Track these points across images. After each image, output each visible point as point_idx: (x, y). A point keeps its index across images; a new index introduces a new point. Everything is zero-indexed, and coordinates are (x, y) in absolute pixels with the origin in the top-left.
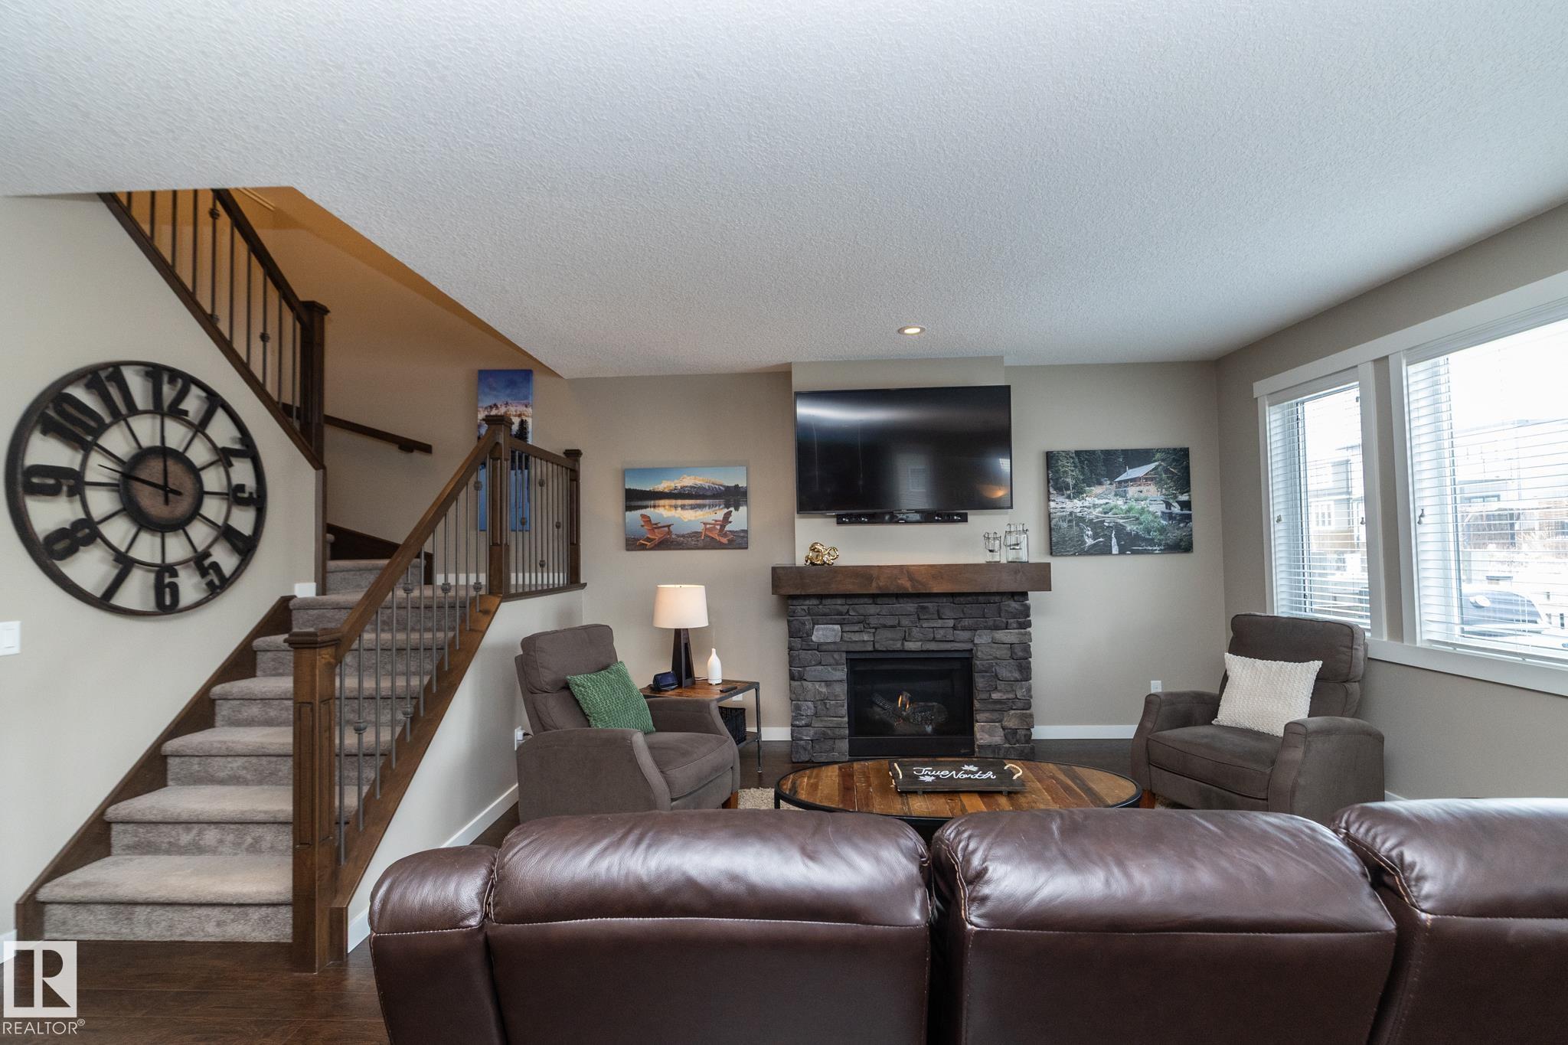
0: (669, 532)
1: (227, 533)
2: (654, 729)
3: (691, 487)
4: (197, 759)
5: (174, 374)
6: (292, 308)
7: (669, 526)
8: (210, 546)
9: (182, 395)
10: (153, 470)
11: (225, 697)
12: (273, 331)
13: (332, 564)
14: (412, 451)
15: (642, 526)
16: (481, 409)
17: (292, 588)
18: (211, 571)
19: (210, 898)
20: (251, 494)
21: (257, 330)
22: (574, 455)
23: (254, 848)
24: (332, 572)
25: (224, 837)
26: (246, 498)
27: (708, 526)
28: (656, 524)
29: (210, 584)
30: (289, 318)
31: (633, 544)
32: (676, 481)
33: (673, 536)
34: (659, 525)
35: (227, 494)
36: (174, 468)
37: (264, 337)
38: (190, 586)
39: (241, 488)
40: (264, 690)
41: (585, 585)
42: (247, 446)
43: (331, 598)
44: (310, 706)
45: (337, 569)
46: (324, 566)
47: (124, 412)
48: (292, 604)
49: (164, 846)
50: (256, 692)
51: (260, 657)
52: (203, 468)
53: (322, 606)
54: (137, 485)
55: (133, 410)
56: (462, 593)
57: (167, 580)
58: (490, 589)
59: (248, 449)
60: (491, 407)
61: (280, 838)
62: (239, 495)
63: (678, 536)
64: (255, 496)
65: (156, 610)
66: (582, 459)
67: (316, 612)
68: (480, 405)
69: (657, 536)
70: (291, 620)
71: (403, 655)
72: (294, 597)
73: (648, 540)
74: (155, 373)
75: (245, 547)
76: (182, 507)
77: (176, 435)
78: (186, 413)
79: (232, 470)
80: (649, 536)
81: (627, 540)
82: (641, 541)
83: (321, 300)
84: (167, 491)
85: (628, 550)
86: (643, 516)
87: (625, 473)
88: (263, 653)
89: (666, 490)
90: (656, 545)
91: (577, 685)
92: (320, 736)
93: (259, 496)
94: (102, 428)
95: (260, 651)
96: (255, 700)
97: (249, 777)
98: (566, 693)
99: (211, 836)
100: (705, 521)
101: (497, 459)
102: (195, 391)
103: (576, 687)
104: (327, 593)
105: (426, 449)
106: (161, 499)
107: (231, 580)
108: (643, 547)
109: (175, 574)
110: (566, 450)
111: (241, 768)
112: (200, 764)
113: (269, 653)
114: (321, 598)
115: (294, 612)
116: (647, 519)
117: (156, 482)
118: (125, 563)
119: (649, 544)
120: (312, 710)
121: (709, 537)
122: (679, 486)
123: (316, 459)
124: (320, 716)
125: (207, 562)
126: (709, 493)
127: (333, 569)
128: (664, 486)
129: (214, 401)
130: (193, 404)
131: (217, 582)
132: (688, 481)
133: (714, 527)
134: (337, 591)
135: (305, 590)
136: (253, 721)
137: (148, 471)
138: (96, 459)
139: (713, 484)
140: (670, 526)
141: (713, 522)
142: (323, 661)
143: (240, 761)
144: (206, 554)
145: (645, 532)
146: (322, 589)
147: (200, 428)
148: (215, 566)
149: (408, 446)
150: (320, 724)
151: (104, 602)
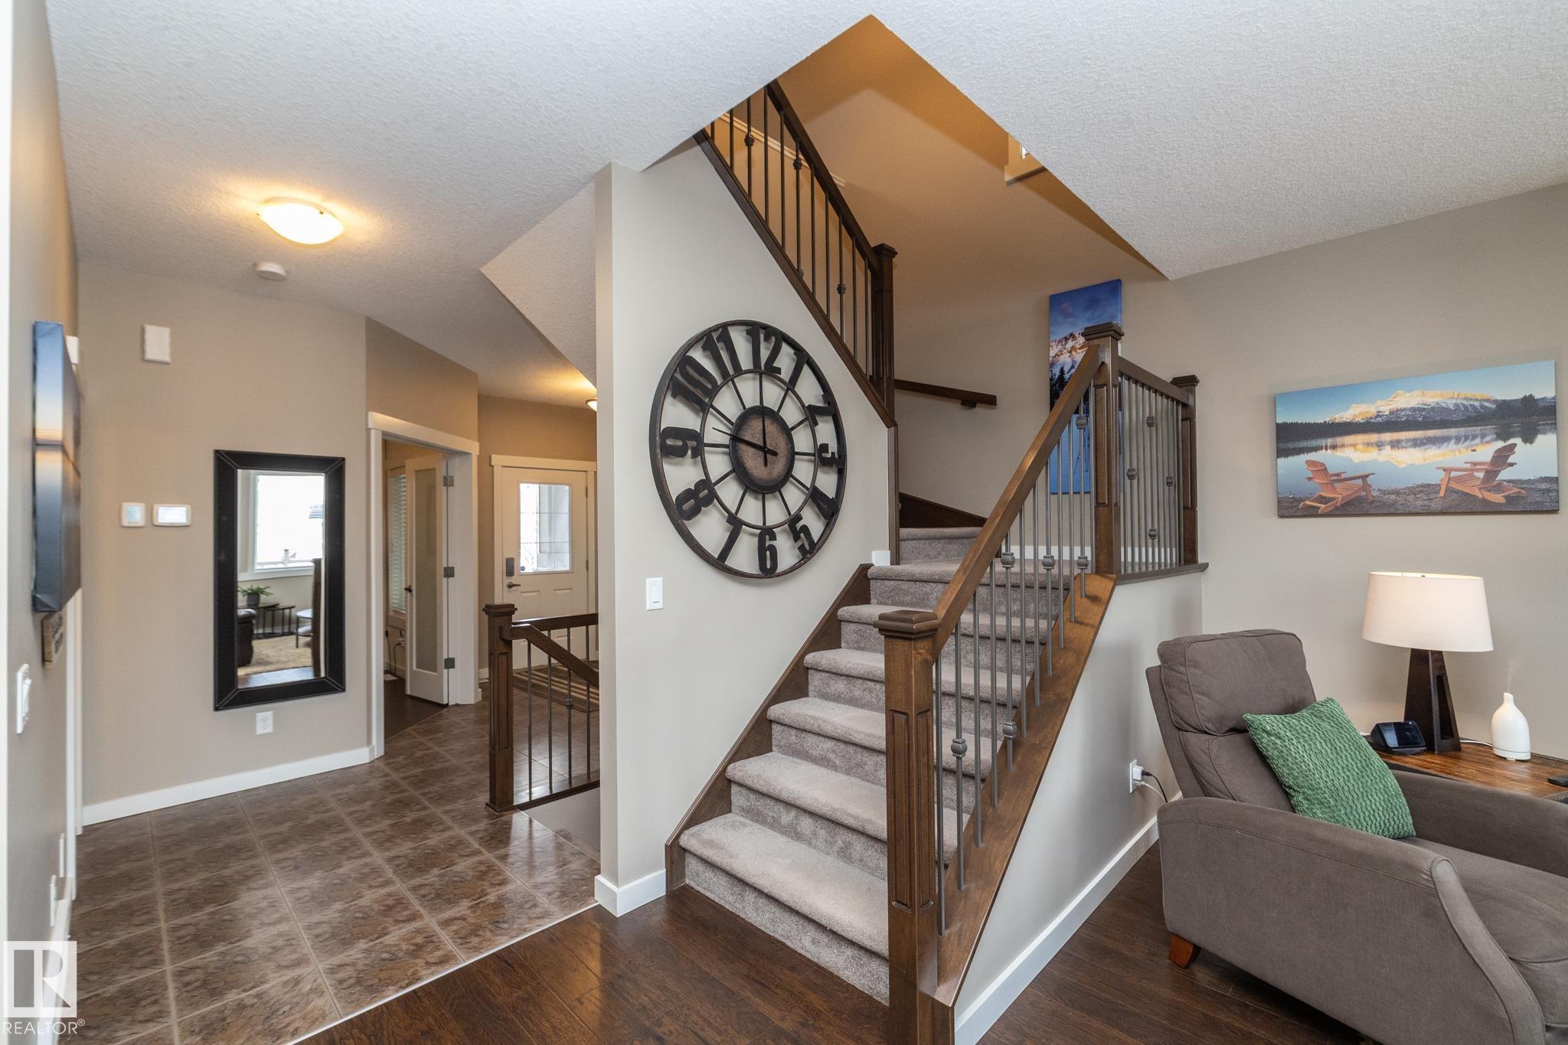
0: (1366, 487)
1: (815, 496)
2: (1415, 833)
3: (1413, 410)
4: (794, 731)
5: (770, 331)
6: (864, 255)
7: (1364, 477)
8: (800, 509)
9: (775, 353)
10: (753, 432)
11: (815, 667)
12: (848, 283)
13: (905, 532)
14: (974, 406)
15: (1310, 479)
16: (1054, 344)
17: (870, 557)
18: (802, 535)
19: (805, 910)
20: (833, 453)
21: (834, 283)
22: (1188, 382)
23: (844, 854)
24: (904, 540)
25: (817, 830)
26: (828, 458)
27: (1454, 474)
28: (1337, 475)
29: (802, 548)
30: (861, 263)
31: (1291, 507)
32: (1379, 403)
33: (1375, 493)
34: (1344, 476)
35: (813, 455)
36: (772, 428)
37: (841, 289)
38: (786, 552)
39: (824, 448)
40: (849, 665)
41: (1206, 566)
42: (829, 403)
43: (904, 568)
44: (905, 717)
45: (910, 537)
46: (897, 533)
47: (731, 373)
48: (870, 571)
49: (769, 819)
50: (841, 667)
51: (845, 627)
52: (793, 428)
53: (897, 578)
54: (743, 447)
55: (739, 371)
56: (1066, 572)
57: (768, 543)
58: (1097, 567)
59: (829, 409)
60: (1066, 339)
61: (870, 853)
62: (823, 455)
63: (1384, 492)
64: (836, 456)
65: (760, 573)
66: (1197, 389)
67: (892, 583)
68: (1052, 339)
69: (1340, 494)
70: (869, 590)
71: (987, 644)
72: (872, 565)
73: (1322, 500)
74: (756, 330)
75: (829, 508)
76: (778, 467)
77: (772, 394)
78: (778, 370)
79: (817, 428)
80: (1323, 494)
81: (1280, 501)
82: (1308, 503)
83: (890, 243)
84: (766, 452)
85: (1282, 516)
86: (1311, 463)
87: (1274, 401)
88: (846, 623)
89: (1359, 419)
90: (1337, 508)
91: (1264, 731)
92: (918, 761)
93: (840, 457)
94: (716, 390)
95: (845, 621)
96: (841, 675)
97: (838, 762)
98: (1237, 738)
99: (806, 824)
100: (1447, 465)
101: (1102, 386)
102: (786, 350)
103: (1265, 735)
104: (901, 562)
105: (990, 401)
106: (761, 460)
107: (819, 544)
108: (1312, 513)
109: (773, 537)
110: (1174, 379)
111: (830, 750)
112: (796, 736)
113: (852, 625)
114: (895, 567)
115: (872, 581)
116: (1320, 469)
117: (756, 443)
118: (735, 524)
119: (1323, 506)
120: (907, 722)
121: (1457, 492)
122: (1386, 409)
123: (888, 417)
124: (917, 733)
125: (799, 525)
126: (1455, 417)
127: (905, 537)
128: (1354, 412)
129: (803, 358)
130: (785, 361)
131: (807, 547)
132: (1406, 400)
133: (1472, 475)
134: (909, 561)
135: (881, 559)
136: (840, 697)
137: (750, 431)
138: (712, 422)
139: (1466, 399)
140: (1367, 476)
141: (1468, 466)
142: (920, 658)
143: (830, 744)
144: (798, 518)
145: (1318, 488)
146: (896, 559)
147: (790, 386)
148: (805, 529)
149: (972, 400)
150: (917, 745)
151: (719, 563)
